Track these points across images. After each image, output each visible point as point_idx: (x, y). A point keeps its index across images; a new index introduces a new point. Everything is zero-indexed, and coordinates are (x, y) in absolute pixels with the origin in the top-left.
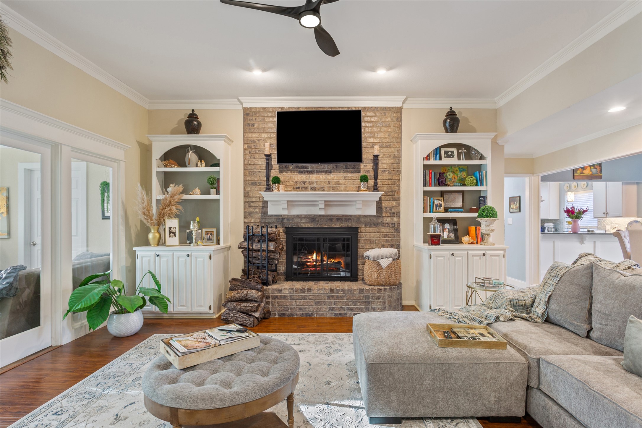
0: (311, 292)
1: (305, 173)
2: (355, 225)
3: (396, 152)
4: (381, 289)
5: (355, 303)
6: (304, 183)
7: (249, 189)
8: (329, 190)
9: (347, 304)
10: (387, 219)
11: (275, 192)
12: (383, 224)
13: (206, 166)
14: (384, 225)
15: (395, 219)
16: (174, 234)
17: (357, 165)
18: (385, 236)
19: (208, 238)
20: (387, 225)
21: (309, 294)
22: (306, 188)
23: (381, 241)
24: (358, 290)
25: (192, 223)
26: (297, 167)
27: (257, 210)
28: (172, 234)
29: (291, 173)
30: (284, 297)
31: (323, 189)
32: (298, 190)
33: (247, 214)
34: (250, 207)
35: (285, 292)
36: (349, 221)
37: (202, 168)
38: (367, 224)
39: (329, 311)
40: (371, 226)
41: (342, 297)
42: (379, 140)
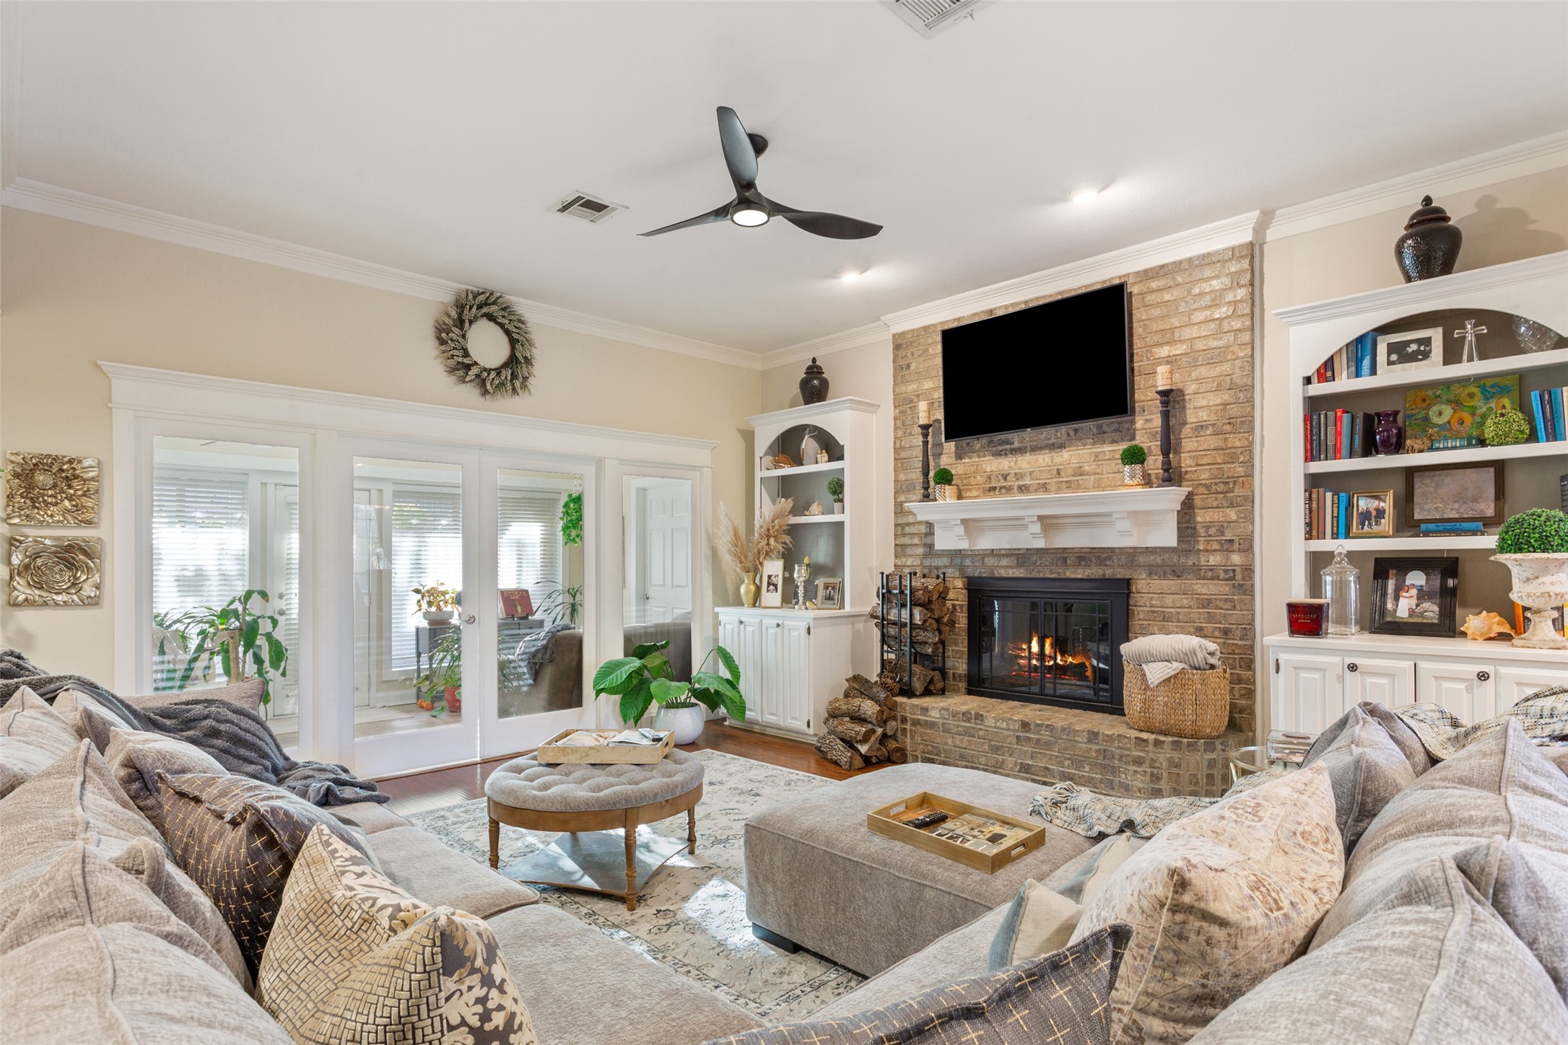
0: (982, 721)
1: (1006, 454)
2: (1121, 573)
3: (1238, 371)
4: (1146, 741)
5: (1078, 764)
6: (1005, 477)
7: (903, 499)
8: (1058, 490)
9: (1060, 764)
10: (1211, 559)
11: (940, 501)
12: (1199, 572)
13: (830, 460)
14: (1202, 573)
15: (1236, 559)
16: (776, 586)
17: (1127, 422)
18: (1207, 603)
19: (827, 596)
20: (1210, 574)
21: (978, 727)
22: (1009, 489)
23: (1194, 616)
24: (1085, 734)
25: (796, 567)
26: (991, 442)
27: (916, 541)
28: (771, 587)
29: (979, 457)
30: (932, 725)
31: (1044, 487)
32: (992, 493)
33: (900, 550)
34: (904, 535)
35: (934, 715)
36: (1108, 563)
37: (824, 466)
38: (1152, 571)
39: (1019, 771)
40: (1164, 576)
41: (1048, 745)
42: (1185, 347)
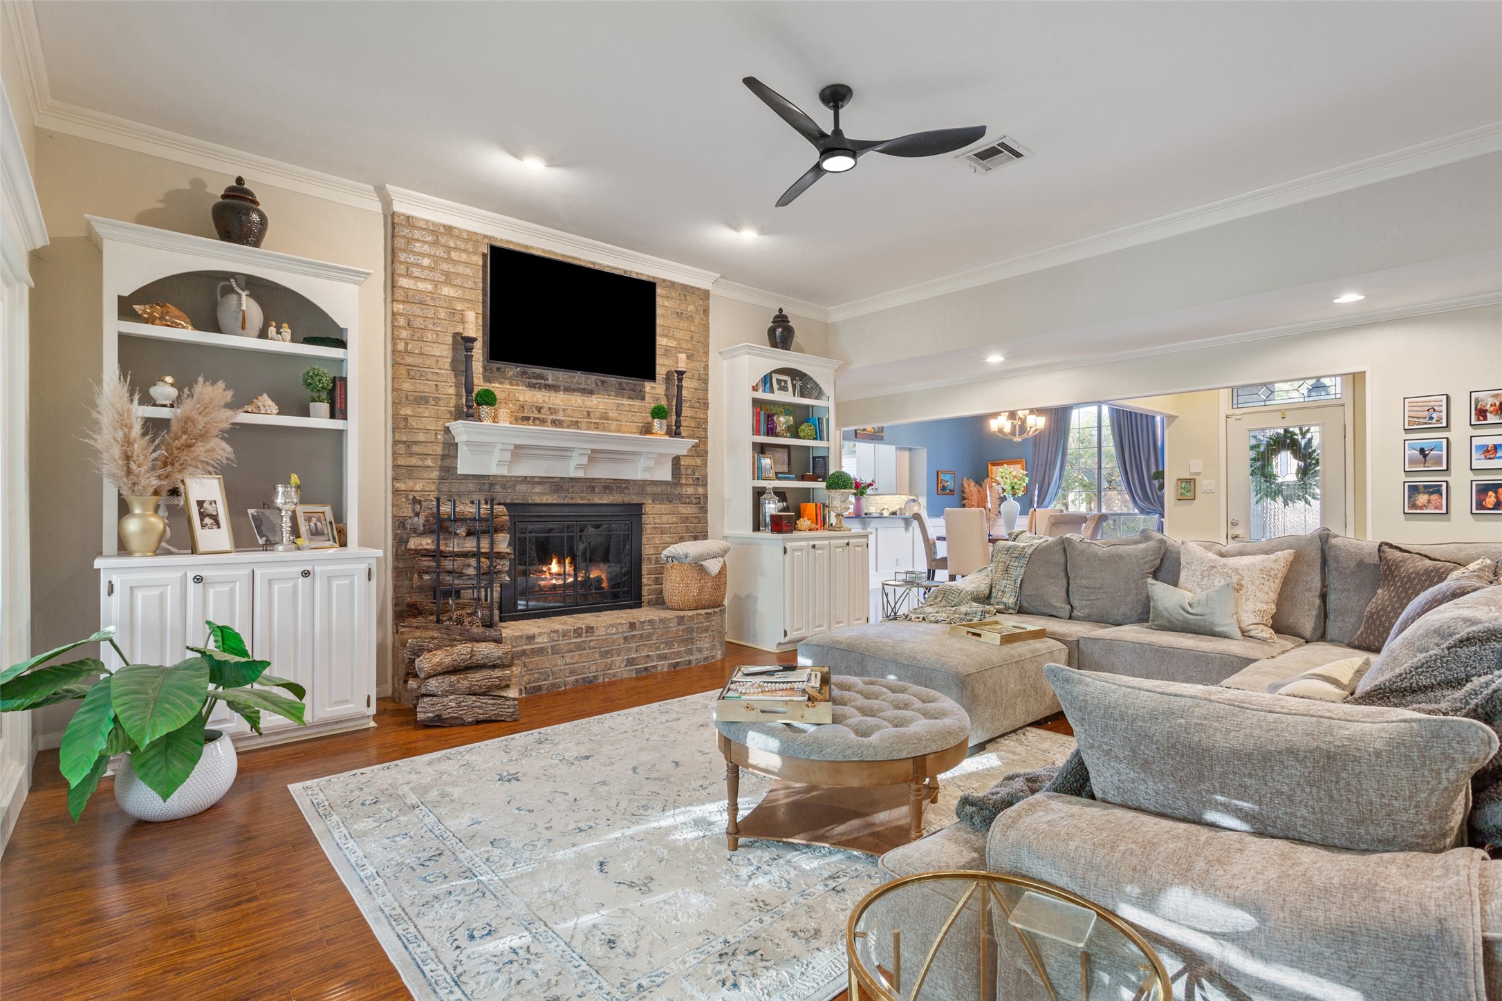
0: (592, 632)
1: (539, 388)
2: (635, 500)
3: (702, 369)
4: (710, 614)
5: (669, 644)
6: (539, 409)
7: (409, 412)
8: (588, 429)
9: (658, 648)
10: (688, 490)
11: (487, 423)
12: (681, 499)
13: (293, 340)
14: (683, 499)
15: (700, 490)
16: (215, 518)
17: (640, 385)
18: (685, 520)
19: (314, 530)
20: (687, 500)
21: (589, 639)
22: (543, 422)
23: (679, 529)
24: (676, 620)
25: (280, 489)
26: (524, 373)
27: (429, 462)
28: (207, 521)
29: (511, 384)
30: (541, 651)
31: (576, 424)
32: (525, 422)
33: (400, 470)
34: (411, 454)
35: (542, 641)
36: (626, 491)
37: (282, 344)
38: (656, 498)
39: (626, 666)
40: (662, 502)
41: (649, 636)
42: (675, 343)
